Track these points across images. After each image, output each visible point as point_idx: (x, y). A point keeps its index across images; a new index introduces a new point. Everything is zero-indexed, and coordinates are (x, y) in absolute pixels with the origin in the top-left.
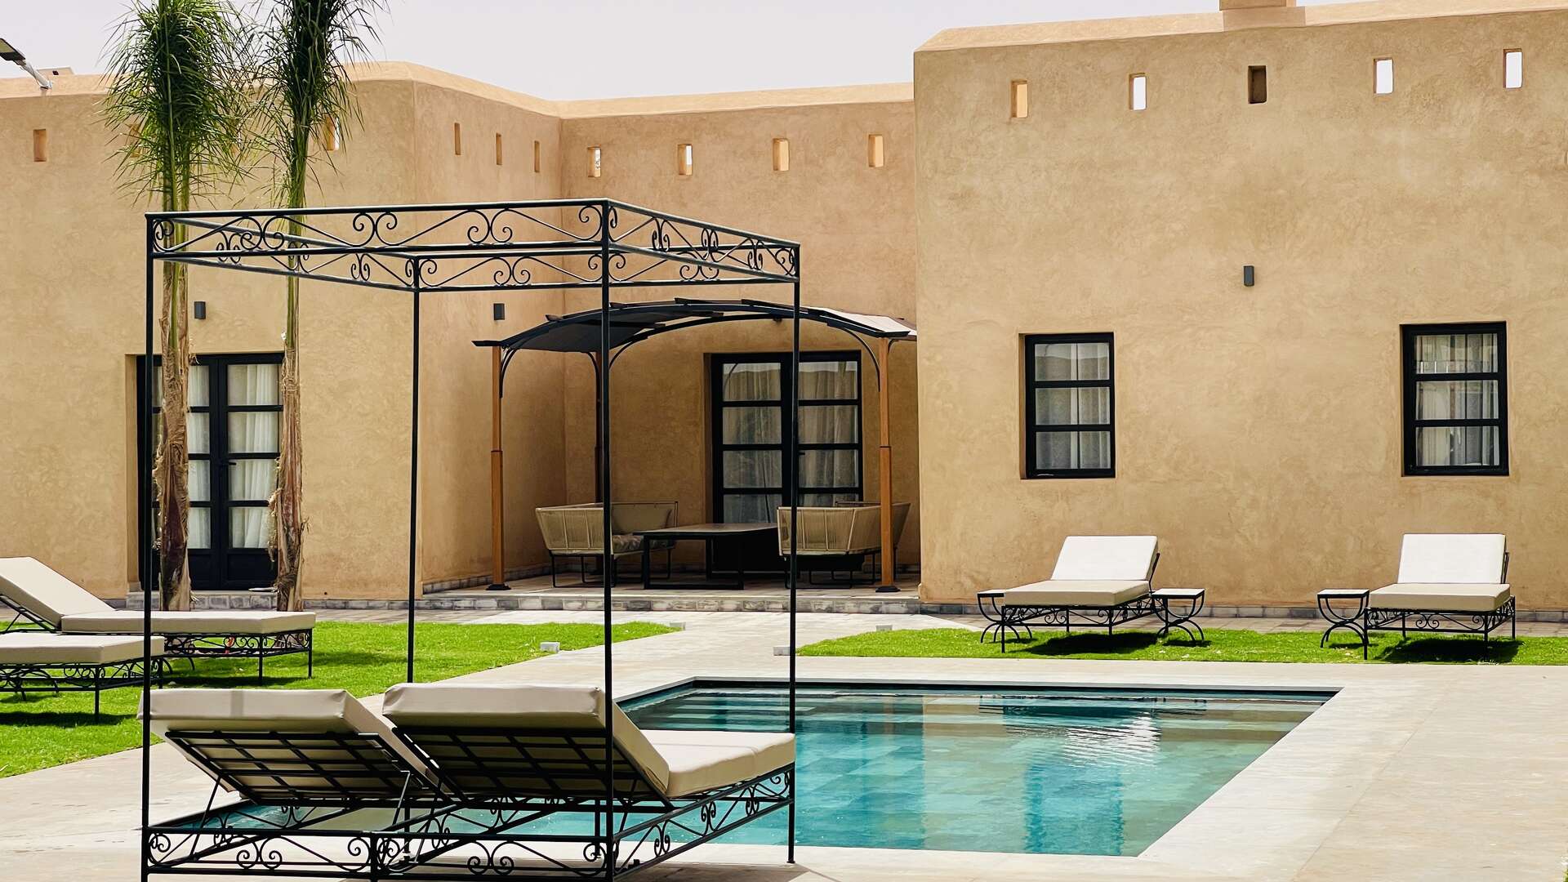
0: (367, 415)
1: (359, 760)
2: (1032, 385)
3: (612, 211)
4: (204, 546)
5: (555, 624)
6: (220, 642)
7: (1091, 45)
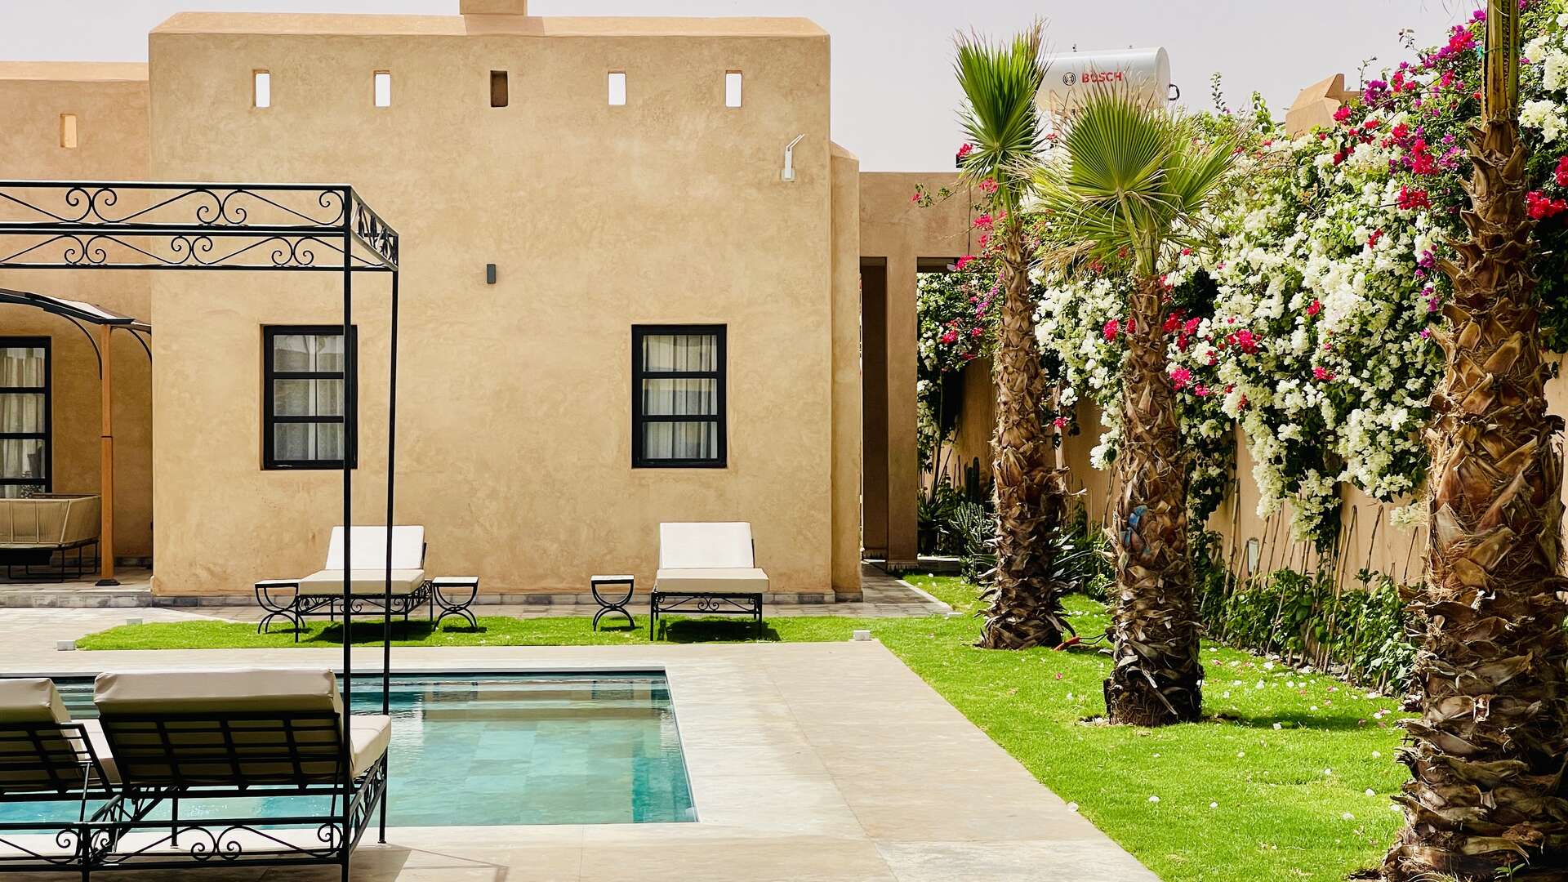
1: (38, 751)
2: (271, 377)
7: (336, 39)
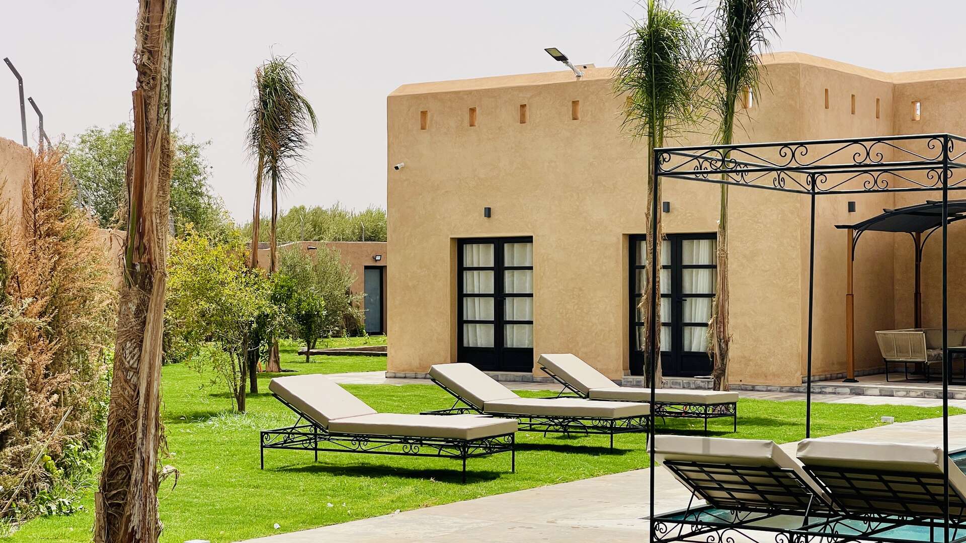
0: (766, 271)
1: (781, 484)
3: (950, 142)
4: (667, 350)
5: (889, 405)
6: (680, 408)
